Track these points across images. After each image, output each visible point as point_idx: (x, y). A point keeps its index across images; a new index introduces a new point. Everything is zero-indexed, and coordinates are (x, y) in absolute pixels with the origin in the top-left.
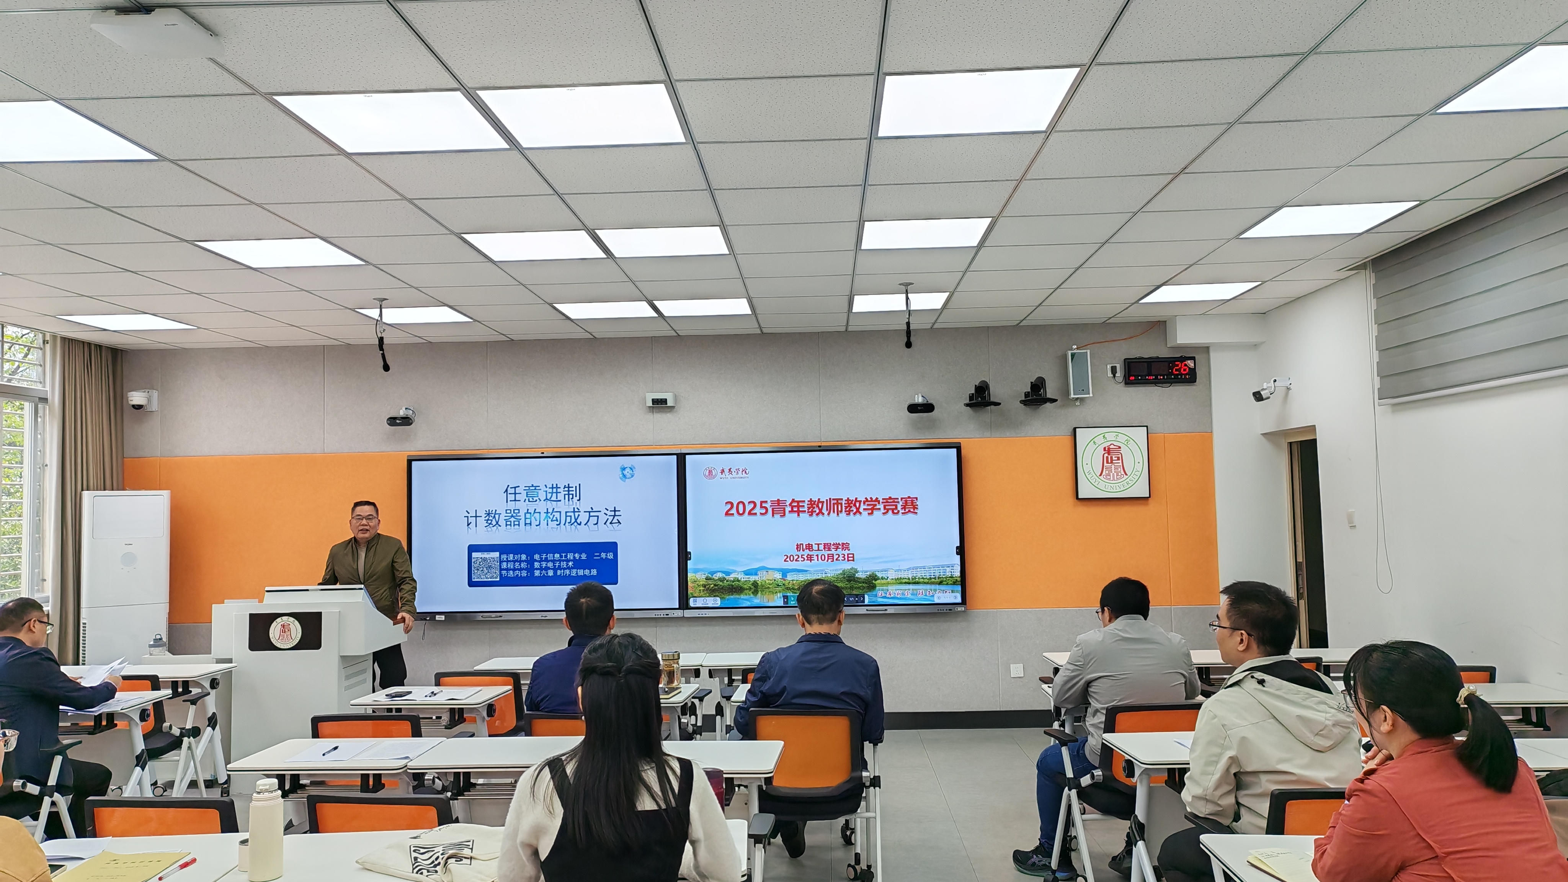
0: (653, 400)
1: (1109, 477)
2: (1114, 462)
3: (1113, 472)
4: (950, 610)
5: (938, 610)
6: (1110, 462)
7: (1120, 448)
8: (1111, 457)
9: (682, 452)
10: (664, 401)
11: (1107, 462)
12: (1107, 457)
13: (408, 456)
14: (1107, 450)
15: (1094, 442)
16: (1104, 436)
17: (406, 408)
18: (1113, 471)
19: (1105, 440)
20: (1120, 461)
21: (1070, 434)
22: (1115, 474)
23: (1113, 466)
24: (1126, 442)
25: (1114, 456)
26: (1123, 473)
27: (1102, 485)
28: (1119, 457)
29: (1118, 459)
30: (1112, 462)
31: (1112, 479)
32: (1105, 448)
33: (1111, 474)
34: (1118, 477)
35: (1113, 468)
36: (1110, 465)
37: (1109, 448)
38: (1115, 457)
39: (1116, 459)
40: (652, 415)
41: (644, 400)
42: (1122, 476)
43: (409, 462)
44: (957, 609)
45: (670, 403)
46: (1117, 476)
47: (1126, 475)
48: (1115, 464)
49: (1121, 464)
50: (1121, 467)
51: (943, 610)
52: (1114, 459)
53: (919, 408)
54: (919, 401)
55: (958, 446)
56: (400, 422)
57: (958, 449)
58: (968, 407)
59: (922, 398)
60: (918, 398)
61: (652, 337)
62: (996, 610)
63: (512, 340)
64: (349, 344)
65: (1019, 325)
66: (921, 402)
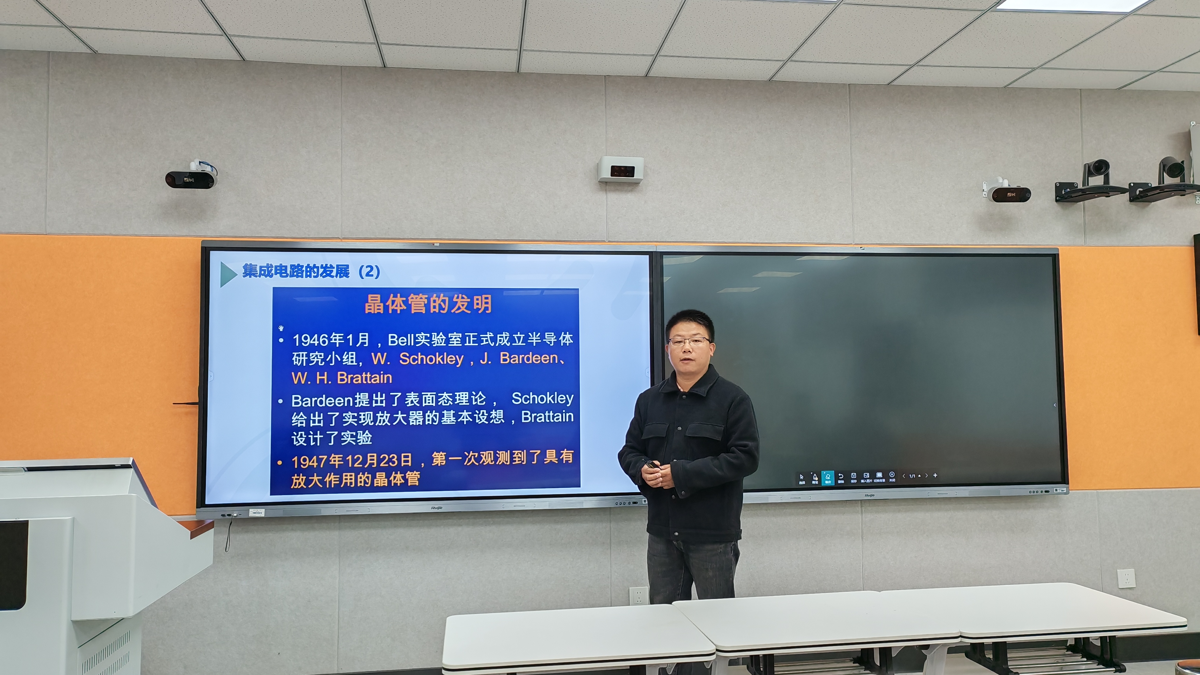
0: (613, 167)
4: (1046, 492)
5: (1030, 492)
9: (657, 251)
10: (629, 171)
13: (203, 241)
17: (200, 162)
21: (1188, 244)
40: (605, 192)
41: (598, 168)
43: (206, 252)
44: (1056, 490)
45: (638, 175)
51: (1037, 492)
53: (1009, 194)
54: (1006, 185)
55: (1055, 254)
56: (191, 180)
57: (1054, 258)
58: (1057, 201)
59: (1007, 181)
60: (1001, 180)
61: (605, 76)
62: (1096, 491)
63: (385, 67)
64: (97, 51)
65: (1122, 89)
66: (1009, 186)
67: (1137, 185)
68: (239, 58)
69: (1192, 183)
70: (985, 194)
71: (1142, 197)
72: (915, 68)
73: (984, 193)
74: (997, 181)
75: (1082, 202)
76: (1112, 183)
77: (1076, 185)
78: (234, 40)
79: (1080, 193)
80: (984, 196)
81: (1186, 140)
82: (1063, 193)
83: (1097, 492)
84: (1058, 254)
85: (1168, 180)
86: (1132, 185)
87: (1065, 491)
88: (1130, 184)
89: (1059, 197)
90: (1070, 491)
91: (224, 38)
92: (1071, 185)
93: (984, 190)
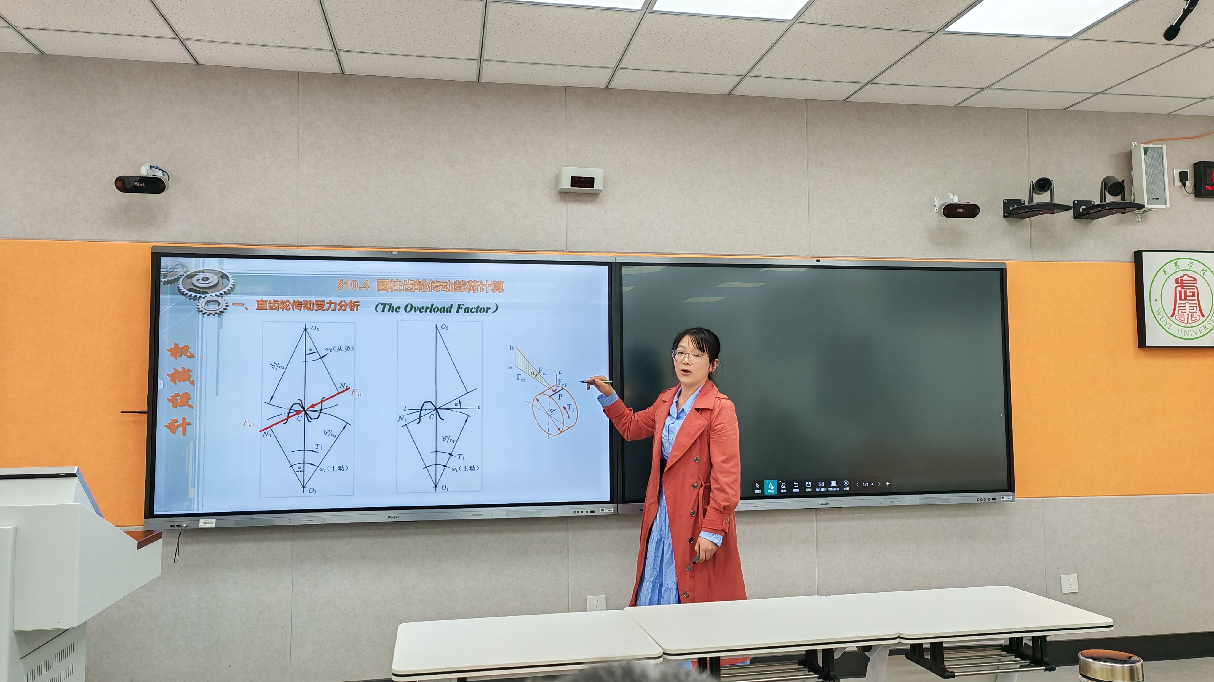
0: (572, 178)
1: (1182, 319)
2: (1188, 298)
3: (1188, 313)
4: (993, 499)
5: (978, 500)
6: (1183, 298)
7: (1195, 279)
8: (1185, 292)
9: (617, 261)
10: (589, 182)
11: (1181, 299)
12: (1180, 292)
13: (153, 247)
14: (1179, 282)
15: (1164, 271)
16: (1176, 263)
18: (1188, 310)
19: (1178, 270)
20: (1196, 298)
21: (1129, 260)
22: (1190, 314)
23: (1187, 304)
24: (1203, 272)
25: (1188, 291)
26: (1199, 313)
27: (1174, 329)
28: (1194, 292)
29: (1194, 295)
30: (1185, 299)
31: (1186, 321)
32: (1177, 280)
33: (1185, 314)
34: (1194, 319)
35: (1187, 307)
36: (1184, 302)
37: (1182, 280)
38: (1190, 292)
39: (1191, 294)
40: (564, 203)
42: (1198, 317)
43: (156, 257)
44: (1003, 498)
45: (598, 186)
46: (1193, 316)
47: (1203, 316)
48: (1190, 302)
49: (1196, 302)
50: (1197, 306)
51: (985, 500)
52: (1188, 294)
53: (959, 210)
54: (956, 201)
55: (1003, 269)
56: (142, 185)
57: (1002, 272)
58: (1005, 217)
59: (957, 197)
60: (951, 197)
61: (565, 87)
62: (1041, 498)
63: (343, 73)
64: (45, 52)
65: (1068, 109)
66: (959, 202)
67: (1081, 203)
68: (192, 62)
69: (1132, 202)
70: (936, 210)
71: (1085, 214)
72: (869, 86)
73: (936, 208)
74: (948, 197)
75: (1029, 219)
76: (1057, 201)
77: (1023, 202)
78: (188, 43)
79: (1026, 210)
80: (936, 211)
81: (1128, 159)
82: (1011, 209)
83: (1043, 500)
84: (1006, 269)
85: (1110, 199)
86: (1076, 202)
87: (1011, 499)
88: (1074, 202)
89: (1007, 213)
90: (1016, 499)
91: (176, 42)
92: (1019, 202)
93: (935, 205)
